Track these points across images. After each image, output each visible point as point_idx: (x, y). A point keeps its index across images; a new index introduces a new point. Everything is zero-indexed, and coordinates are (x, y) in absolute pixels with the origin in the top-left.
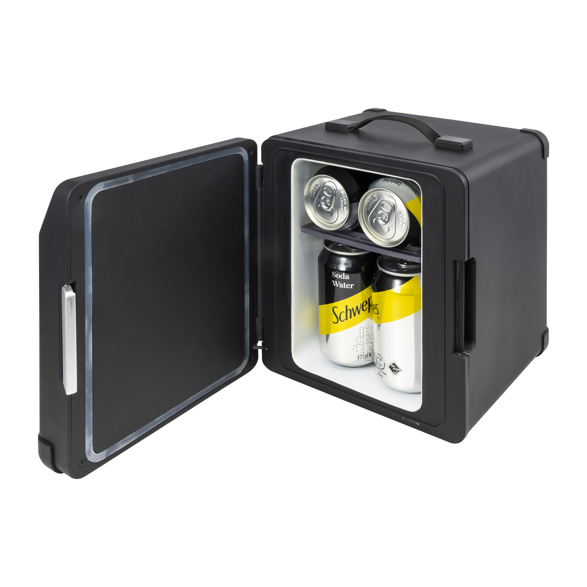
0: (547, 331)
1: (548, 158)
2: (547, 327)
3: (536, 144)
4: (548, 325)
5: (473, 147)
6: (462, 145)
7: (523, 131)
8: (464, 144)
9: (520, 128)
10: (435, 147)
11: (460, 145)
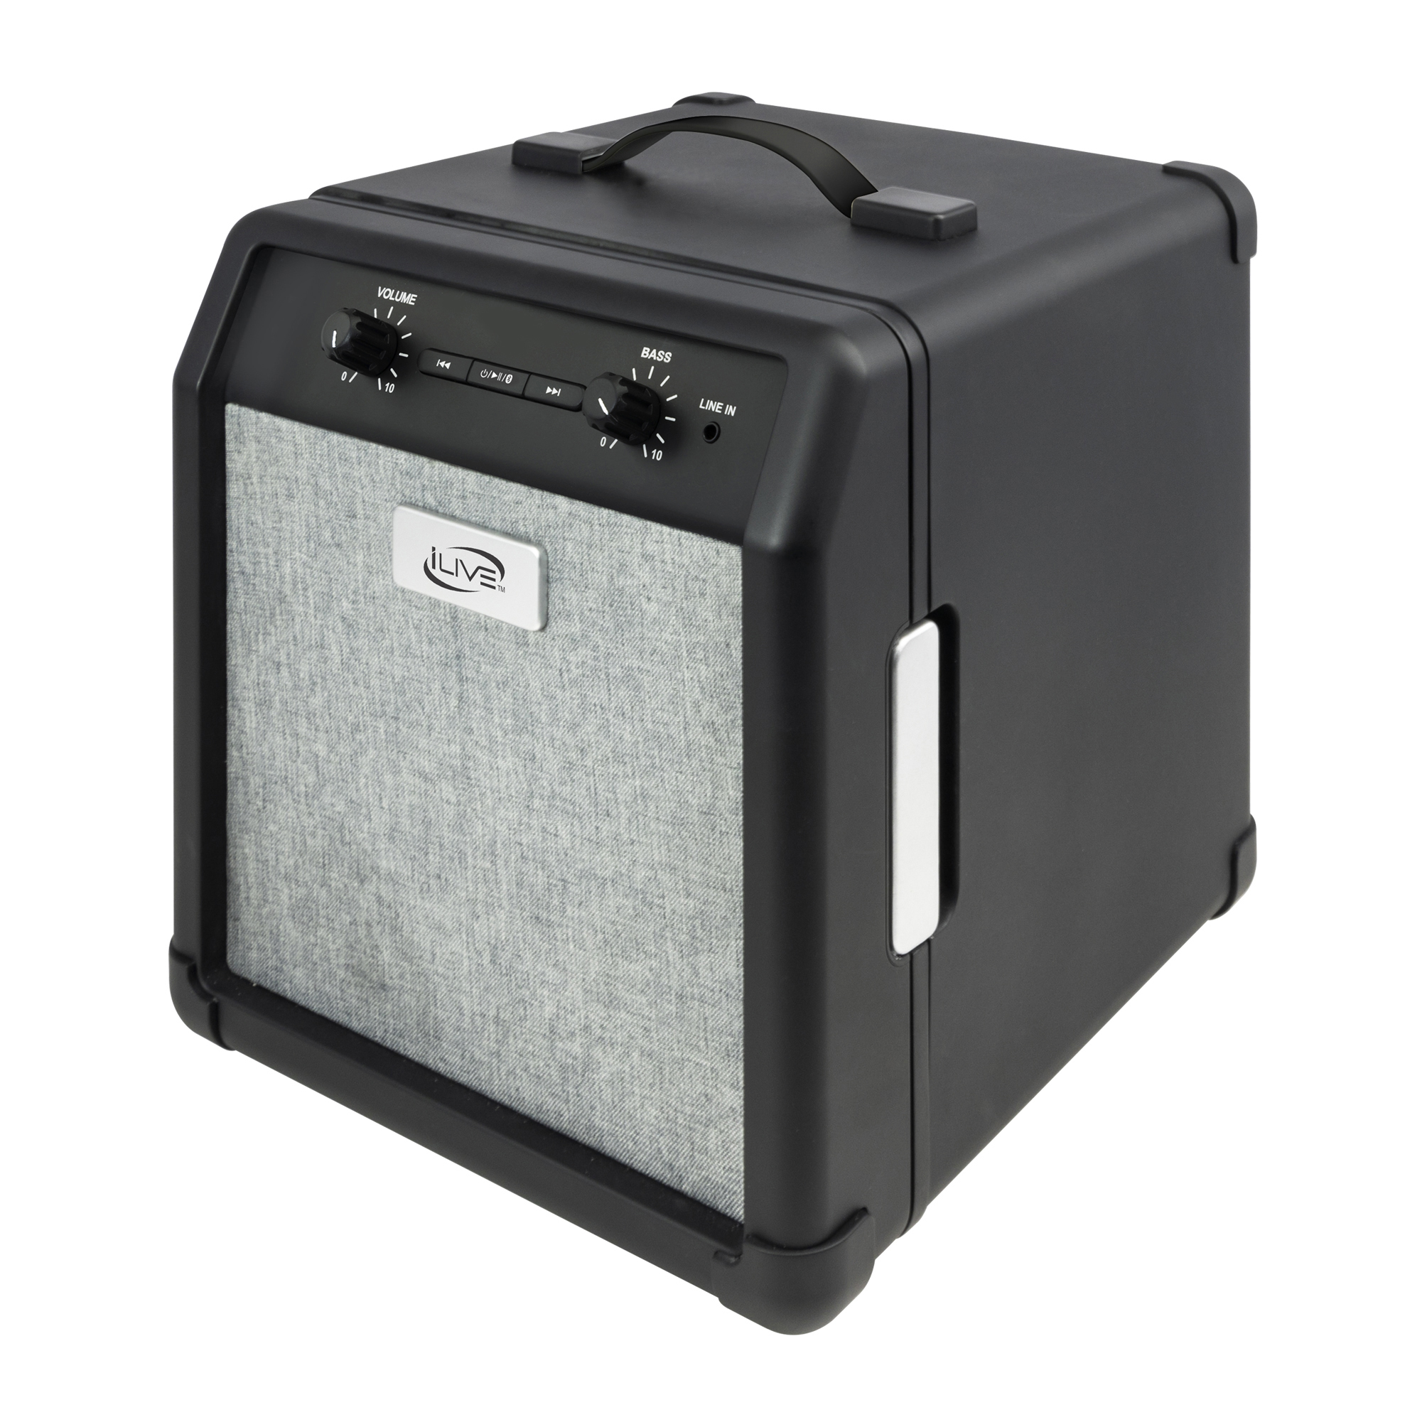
0: (1248, 830)
1: (1253, 261)
2: (1251, 816)
3: (1209, 213)
4: (1255, 810)
5: (980, 226)
6: (937, 222)
7: (1173, 171)
8: (941, 217)
9: (1163, 159)
10: (853, 225)
11: (931, 219)
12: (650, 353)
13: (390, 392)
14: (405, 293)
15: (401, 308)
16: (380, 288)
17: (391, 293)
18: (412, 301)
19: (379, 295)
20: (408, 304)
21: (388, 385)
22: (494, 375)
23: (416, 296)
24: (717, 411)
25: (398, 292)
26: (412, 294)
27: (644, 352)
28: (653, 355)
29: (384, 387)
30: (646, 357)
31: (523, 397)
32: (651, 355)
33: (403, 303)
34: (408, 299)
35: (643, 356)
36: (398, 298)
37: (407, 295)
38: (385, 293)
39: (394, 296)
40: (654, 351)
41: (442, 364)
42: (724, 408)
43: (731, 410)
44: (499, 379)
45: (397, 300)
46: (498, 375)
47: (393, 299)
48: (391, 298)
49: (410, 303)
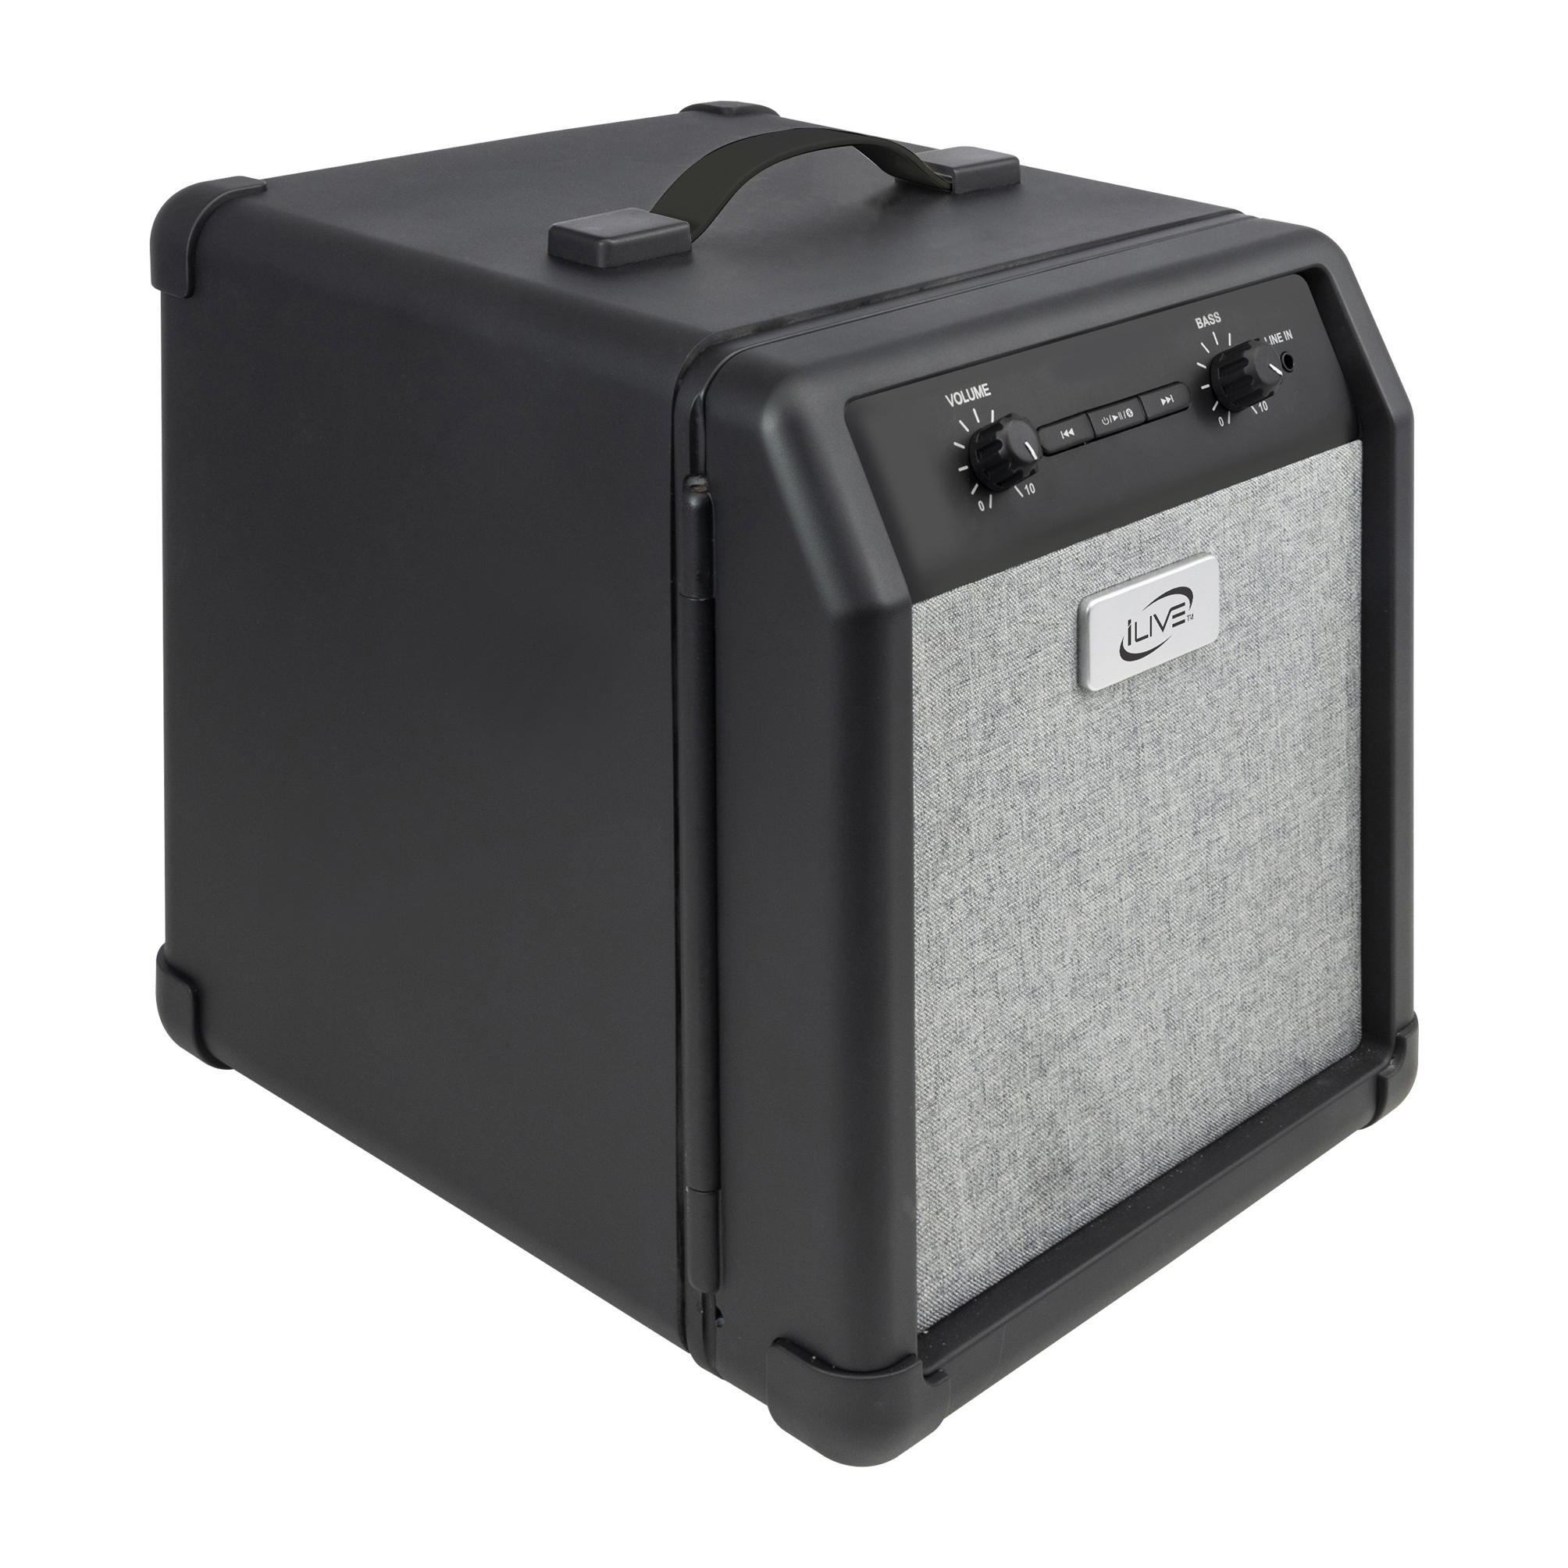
12: (1202, 321)
13: (1033, 492)
14: (974, 388)
15: (980, 404)
16: (946, 397)
17: (961, 395)
18: (987, 392)
19: (953, 405)
20: (985, 397)
21: (1026, 487)
22: (1115, 418)
23: (986, 384)
24: (1280, 341)
25: (967, 390)
26: (980, 384)
27: (1198, 323)
28: (1206, 322)
29: (1024, 492)
30: (1202, 327)
31: (1147, 421)
32: (1205, 323)
33: (980, 399)
34: (981, 391)
35: (1200, 327)
36: (972, 396)
37: (978, 389)
38: (956, 399)
39: (967, 398)
40: (1204, 317)
41: (1066, 434)
42: (1282, 335)
43: (1288, 335)
44: (1121, 418)
45: (973, 399)
46: (1117, 415)
47: (968, 401)
48: (966, 401)
49: (987, 395)
